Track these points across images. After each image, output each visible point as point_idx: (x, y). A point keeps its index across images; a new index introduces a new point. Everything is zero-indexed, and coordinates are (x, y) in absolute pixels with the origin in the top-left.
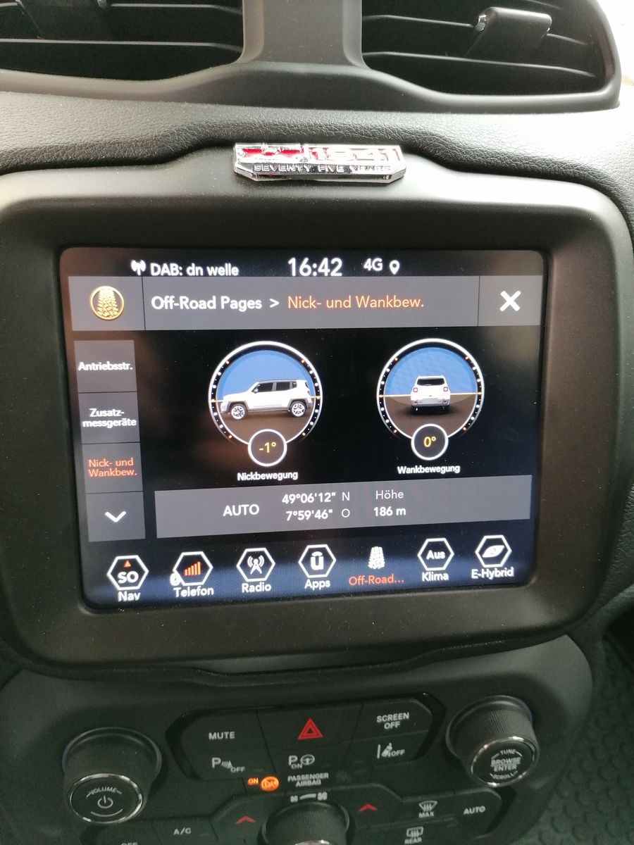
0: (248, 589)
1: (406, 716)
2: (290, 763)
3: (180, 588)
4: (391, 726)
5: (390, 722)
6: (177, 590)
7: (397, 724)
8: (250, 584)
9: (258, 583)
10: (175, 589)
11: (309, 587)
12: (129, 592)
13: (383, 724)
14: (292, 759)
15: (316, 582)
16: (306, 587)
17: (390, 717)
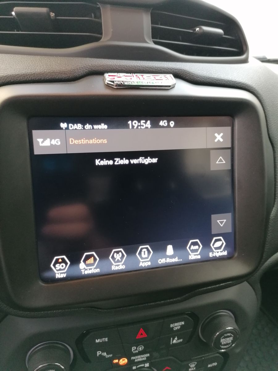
0: (115, 268)
1: (183, 323)
2: (133, 351)
3: (84, 270)
4: (176, 328)
5: (176, 327)
6: (83, 271)
7: (179, 327)
8: (116, 266)
9: (119, 265)
10: (82, 270)
11: (141, 266)
12: (61, 273)
13: (173, 327)
14: (133, 348)
15: (144, 263)
16: (140, 266)
17: (176, 324)
